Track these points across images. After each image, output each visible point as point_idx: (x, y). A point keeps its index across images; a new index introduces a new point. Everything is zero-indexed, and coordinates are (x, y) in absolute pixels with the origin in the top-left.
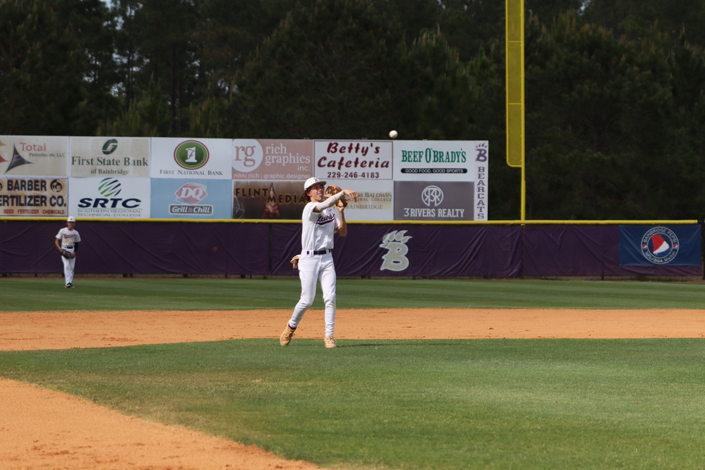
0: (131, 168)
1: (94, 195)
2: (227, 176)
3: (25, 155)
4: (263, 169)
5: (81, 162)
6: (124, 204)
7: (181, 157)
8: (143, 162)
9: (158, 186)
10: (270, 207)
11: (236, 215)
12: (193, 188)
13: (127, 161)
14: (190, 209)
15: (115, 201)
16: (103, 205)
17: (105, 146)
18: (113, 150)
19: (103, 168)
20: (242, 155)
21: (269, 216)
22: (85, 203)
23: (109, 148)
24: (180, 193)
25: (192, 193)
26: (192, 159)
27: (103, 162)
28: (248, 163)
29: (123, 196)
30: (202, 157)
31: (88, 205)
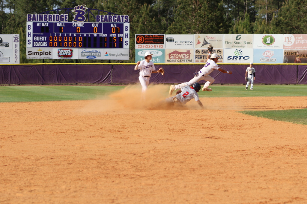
0: (246, 45)
1: (233, 55)
2: (282, 47)
3: (208, 41)
4: (295, 45)
5: (228, 43)
6: (244, 58)
7: (265, 41)
8: (250, 43)
9: (256, 51)
10: (297, 59)
11: (285, 62)
12: (269, 52)
13: (245, 43)
14: (268, 60)
15: (240, 57)
16: (236, 59)
17: (237, 37)
18: (239, 39)
19: (236, 45)
20: (287, 40)
21: (297, 62)
22: (229, 58)
23: (238, 38)
24: (264, 54)
25: (268, 54)
26: (269, 42)
27: (236, 43)
28: (289, 43)
29: (243, 55)
30: (272, 41)
31: (231, 59)
